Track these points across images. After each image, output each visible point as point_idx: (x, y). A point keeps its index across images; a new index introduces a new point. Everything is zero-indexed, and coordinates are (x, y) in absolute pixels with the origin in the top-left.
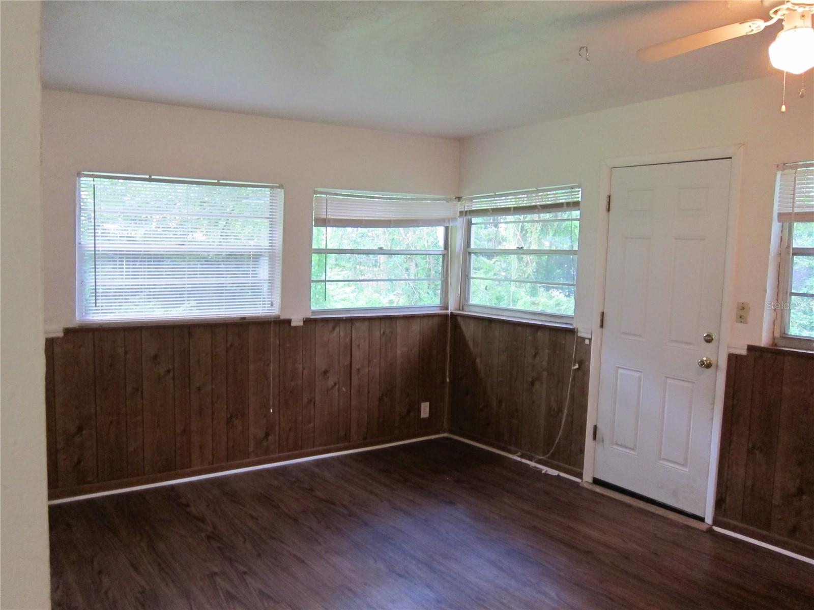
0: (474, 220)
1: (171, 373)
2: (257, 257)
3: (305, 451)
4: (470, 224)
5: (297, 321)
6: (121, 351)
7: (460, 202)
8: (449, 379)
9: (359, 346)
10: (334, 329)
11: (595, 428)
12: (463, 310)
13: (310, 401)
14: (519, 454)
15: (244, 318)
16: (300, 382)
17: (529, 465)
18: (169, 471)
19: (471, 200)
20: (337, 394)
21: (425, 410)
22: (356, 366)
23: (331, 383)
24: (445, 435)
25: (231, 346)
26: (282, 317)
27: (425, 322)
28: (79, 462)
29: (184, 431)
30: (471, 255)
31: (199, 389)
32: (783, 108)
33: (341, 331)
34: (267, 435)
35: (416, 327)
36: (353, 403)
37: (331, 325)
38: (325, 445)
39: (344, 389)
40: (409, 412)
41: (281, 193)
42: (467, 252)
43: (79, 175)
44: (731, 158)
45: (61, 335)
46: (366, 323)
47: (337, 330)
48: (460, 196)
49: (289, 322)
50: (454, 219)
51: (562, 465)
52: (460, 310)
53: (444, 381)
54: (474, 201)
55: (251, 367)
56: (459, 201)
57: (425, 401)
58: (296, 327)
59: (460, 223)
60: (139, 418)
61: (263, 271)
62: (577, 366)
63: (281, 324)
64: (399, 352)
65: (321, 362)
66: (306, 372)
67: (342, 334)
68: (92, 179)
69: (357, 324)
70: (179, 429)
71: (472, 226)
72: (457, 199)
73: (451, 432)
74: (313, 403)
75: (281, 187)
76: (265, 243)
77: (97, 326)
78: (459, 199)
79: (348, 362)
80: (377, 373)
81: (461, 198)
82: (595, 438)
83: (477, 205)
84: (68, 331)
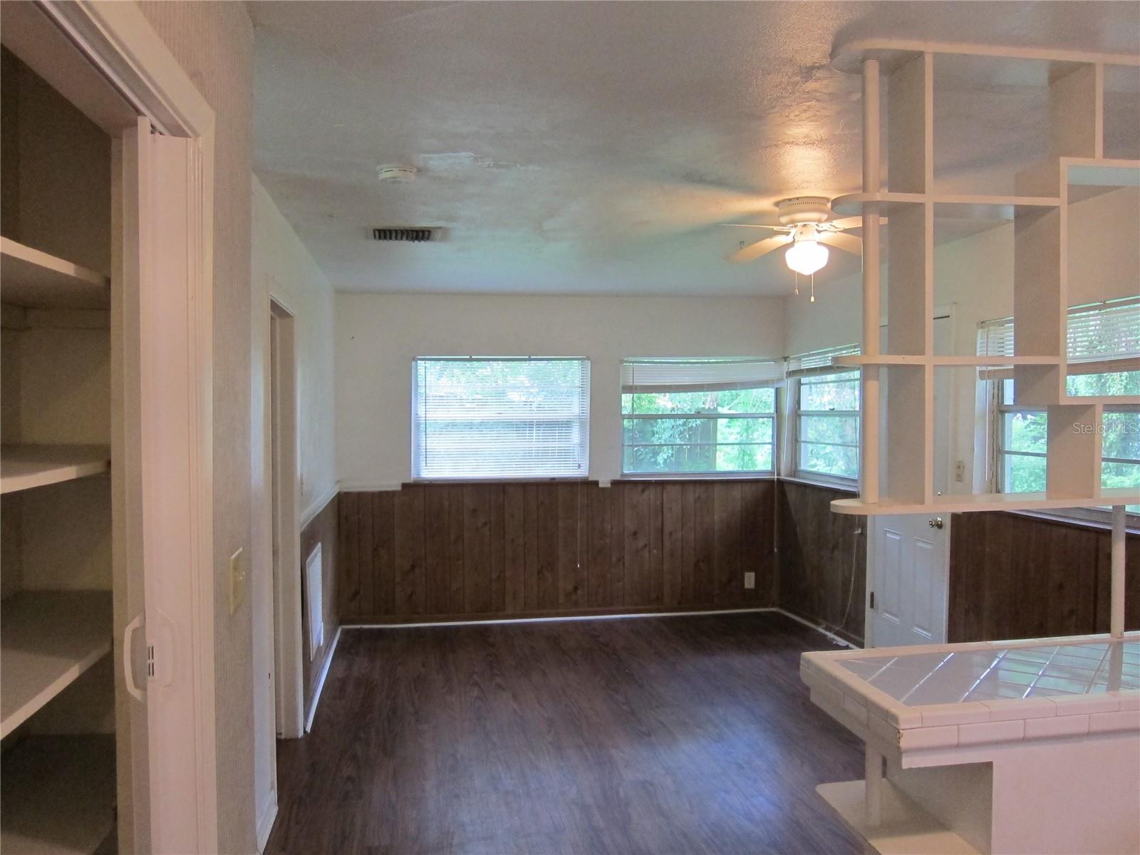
0: (804, 380)
1: (488, 525)
2: (567, 424)
3: (613, 608)
4: (799, 384)
5: (604, 482)
6: (446, 503)
7: (787, 363)
8: (777, 549)
9: (671, 509)
10: (643, 491)
11: (872, 595)
12: (795, 476)
13: (619, 560)
14: (824, 626)
15: (553, 479)
16: (608, 541)
17: (827, 636)
18: (484, 612)
19: (799, 359)
20: (647, 555)
21: (750, 580)
22: (667, 530)
23: (641, 543)
24: (774, 609)
25: (542, 503)
26: (590, 479)
27: (747, 488)
28: (411, 596)
29: (499, 577)
30: (800, 418)
31: (513, 540)
32: (812, 299)
33: (651, 494)
34: (576, 589)
35: (737, 493)
36: (666, 567)
37: (640, 488)
38: (636, 605)
39: (655, 551)
40: (730, 581)
41: (588, 363)
42: (797, 414)
43: (415, 359)
44: (949, 317)
45: (399, 488)
46: (678, 487)
47: (646, 493)
48: (787, 356)
49: (596, 483)
50: (780, 380)
51: (853, 636)
52: (791, 476)
53: (771, 551)
54: (803, 359)
55: (561, 524)
56: (785, 361)
57: (750, 570)
58: (603, 489)
59: (788, 384)
60: (461, 562)
61: (575, 436)
62: (860, 531)
63: (587, 485)
64: (716, 517)
65: (630, 525)
66: (614, 531)
67: (652, 496)
68: (423, 362)
69: (669, 488)
70: (494, 576)
71: (802, 387)
72: (784, 360)
73: (781, 606)
74: (622, 562)
75: (588, 358)
76: (576, 410)
77: (427, 482)
78: (785, 359)
79: (659, 524)
80: (692, 536)
81: (788, 357)
82: (872, 606)
83: (806, 365)
84: (405, 486)
